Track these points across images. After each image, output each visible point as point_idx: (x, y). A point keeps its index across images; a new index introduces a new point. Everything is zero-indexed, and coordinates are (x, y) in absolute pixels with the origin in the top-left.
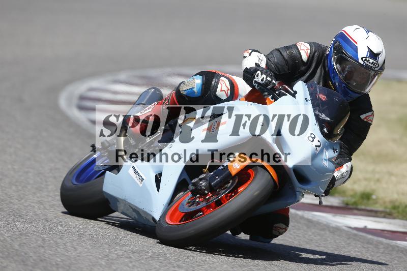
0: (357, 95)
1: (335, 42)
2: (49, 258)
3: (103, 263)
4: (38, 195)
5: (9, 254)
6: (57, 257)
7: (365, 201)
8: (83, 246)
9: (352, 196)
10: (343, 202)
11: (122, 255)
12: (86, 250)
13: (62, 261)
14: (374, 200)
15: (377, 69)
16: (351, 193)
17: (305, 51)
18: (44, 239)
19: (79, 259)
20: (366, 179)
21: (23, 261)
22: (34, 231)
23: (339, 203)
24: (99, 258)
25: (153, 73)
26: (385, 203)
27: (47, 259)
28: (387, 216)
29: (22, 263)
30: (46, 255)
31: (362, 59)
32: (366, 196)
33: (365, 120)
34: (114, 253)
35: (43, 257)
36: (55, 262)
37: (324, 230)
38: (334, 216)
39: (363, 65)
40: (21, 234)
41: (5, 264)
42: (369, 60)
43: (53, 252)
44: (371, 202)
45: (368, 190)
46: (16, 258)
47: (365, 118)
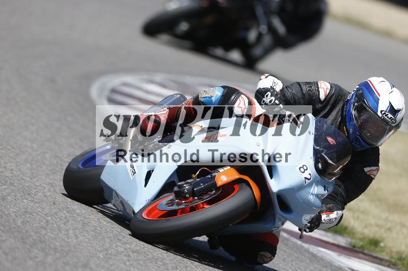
0: (369, 147)
1: (358, 90)
2: (49, 241)
3: (101, 256)
4: (51, 177)
5: (10, 228)
6: (57, 241)
7: (373, 247)
8: (84, 236)
9: (361, 239)
10: (350, 244)
11: (122, 252)
12: (87, 240)
13: (62, 246)
14: (381, 247)
15: (393, 125)
16: (361, 236)
17: (324, 90)
18: (47, 222)
19: (79, 248)
20: (377, 226)
21: (23, 239)
22: (39, 211)
23: (346, 244)
24: (99, 251)
25: (189, 80)
26: (391, 252)
27: (47, 241)
28: (391, 266)
29: (21, 240)
30: (47, 237)
31: (381, 111)
32: (375, 243)
33: (368, 173)
34: (114, 249)
35: (43, 239)
36: (54, 246)
37: (326, 267)
38: (339, 255)
39: (380, 118)
40: (26, 212)
41: (4, 238)
42: (388, 115)
43: (55, 236)
44: (378, 249)
45: (377, 236)
46: (15, 234)
47: (369, 171)
